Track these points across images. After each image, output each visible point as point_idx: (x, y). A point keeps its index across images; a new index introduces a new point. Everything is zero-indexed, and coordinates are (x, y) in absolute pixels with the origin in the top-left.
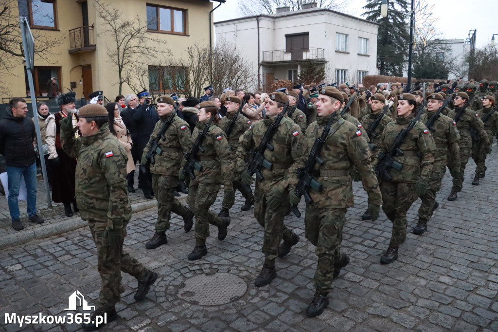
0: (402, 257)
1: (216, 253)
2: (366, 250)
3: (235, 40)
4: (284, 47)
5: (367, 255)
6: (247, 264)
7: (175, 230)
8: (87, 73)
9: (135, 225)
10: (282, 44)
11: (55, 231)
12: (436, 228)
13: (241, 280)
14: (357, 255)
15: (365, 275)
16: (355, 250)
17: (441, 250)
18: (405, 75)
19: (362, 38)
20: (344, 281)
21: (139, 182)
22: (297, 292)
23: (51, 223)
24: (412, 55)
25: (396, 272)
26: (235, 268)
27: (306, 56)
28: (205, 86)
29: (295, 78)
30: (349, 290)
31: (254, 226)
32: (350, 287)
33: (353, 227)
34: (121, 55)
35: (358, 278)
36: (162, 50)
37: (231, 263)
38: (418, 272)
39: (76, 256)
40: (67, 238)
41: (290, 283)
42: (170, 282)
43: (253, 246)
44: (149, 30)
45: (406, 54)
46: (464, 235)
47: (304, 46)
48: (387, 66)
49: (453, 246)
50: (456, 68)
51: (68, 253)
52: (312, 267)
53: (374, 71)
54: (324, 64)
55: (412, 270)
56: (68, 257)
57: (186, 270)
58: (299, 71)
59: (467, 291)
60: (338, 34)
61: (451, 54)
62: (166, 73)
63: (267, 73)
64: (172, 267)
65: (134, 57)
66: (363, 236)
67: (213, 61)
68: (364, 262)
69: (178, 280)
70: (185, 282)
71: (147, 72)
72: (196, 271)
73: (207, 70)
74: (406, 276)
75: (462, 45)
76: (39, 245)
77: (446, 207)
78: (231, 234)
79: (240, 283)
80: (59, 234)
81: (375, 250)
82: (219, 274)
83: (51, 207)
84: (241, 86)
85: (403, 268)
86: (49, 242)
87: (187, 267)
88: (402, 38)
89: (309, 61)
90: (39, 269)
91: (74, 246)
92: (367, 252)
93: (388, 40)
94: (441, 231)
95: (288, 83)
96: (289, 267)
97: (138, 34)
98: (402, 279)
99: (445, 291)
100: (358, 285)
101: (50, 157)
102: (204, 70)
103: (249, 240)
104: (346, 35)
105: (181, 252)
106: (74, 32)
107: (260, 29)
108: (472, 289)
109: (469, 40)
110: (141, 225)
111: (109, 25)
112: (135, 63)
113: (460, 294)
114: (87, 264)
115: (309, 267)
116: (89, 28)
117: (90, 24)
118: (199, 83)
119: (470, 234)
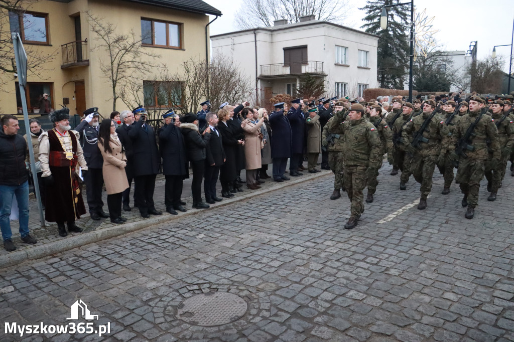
0: (406, 273)
1: (216, 273)
2: (369, 267)
3: (232, 54)
4: (282, 61)
5: (369, 273)
6: (247, 283)
7: (172, 249)
8: (80, 89)
9: (132, 244)
10: (280, 57)
11: (49, 251)
12: (440, 244)
13: (242, 300)
14: (359, 272)
15: (368, 292)
16: (358, 267)
17: (445, 266)
18: (406, 88)
19: (361, 50)
20: (349, 300)
21: (135, 201)
22: (299, 311)
23: (44, 244)
24: (413, 68)
25: (400, 289)
26: (235, 287)
27: (305, 69)
28: (202, 101)
29: (294, 93)
30: (352, 308)
31: (253, 244)
32: (353, 305)
33: (356, 243)
34: (115, 70)
35: (360, 296)
36: (157, 65)
37: (231, 283)
38: (422, 289)
39: (71, 277)
40: (61, 259)
41: (291, 302)
42: (169, 302)
43: (253, 264)
44: (144, 45)
45: (407, 66)
46: (468, 251)
47: (302, 60)
48: (388, 79)
49: (457, 262)
50: (458, 80)
51: (62, 274)
52: (314, 285)
53: (374, 84)
54: (323, 77)
55: (416, 287)
56: (62, 278)
57: (184, 290)
58: (298, 85)
59: (472, 307)
60: (337, 47)
61: (452, 66)
62: (161, 89)
63: (265, 88)
64: (170, 287)
65: (129, 72)
66: (365, 253)
67: (210, 76)
68: (367, 279)
69: (177, 300)
70: (184, 303)
71: (142, 87)
72: (195, 291)
73: (203, 85)
74: (410, 293)
75: (463, 56)
76: (33, 266)
77: (449, 222)
78: (231, 253)
79: (240, 302)
80: (53, 255)
81: (378, 267)
82: (219, 293)
83: (44, 226)
84: (239, 101)
85: (406, 285)
86: (43, 263)
87: (185, 287)
88: (402, 51)
89: (307, 74)
90: (33, 291)
91: (68, 267)
92: (370, 269)
93: (388, 52)
94: (445, 246)
95: (287, 97)
96: (290, 285)
97: (132, 49)
98: (406, 296)
99: (449, 308)
100: (361, 302)
101: (43, 176)
102: (200, 85)
103: (249, 258)
104: (346, 48)
105: (179, 272)
106: (67, 47)
107: (257, 42)
108: (477, 305)
109: (470, 52)
110: (137, 244)
111: (102, 39)
112: (130, 78)
113: (464, 311)
114: (82, 285)
115: (311, 285)
116: (83, 43)
117: (83, 39)
118: (195, 98)
119: (475, 249)
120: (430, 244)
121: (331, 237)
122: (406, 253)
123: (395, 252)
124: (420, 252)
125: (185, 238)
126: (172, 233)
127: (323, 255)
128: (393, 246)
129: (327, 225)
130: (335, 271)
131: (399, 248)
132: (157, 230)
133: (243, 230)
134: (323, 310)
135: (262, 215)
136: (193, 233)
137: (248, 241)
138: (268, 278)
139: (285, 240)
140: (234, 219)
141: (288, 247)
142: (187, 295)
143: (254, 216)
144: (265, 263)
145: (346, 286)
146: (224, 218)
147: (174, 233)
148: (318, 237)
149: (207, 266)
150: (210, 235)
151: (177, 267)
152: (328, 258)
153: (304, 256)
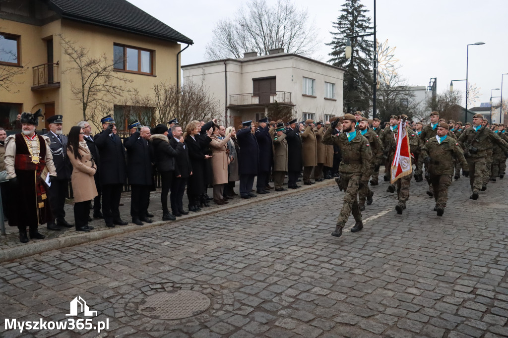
0: (369, 272)
1: (179, 274)
3: (203, 83)
4: (252, 91)
5: (334, 272)
6: (211, 282)
7: (137, 254)
8: (50, 110)
9: (95, 251)
10: (250, 88)
11: (7, 257)
12: (403, 248)
13: (206, 296)
14: (324, 272)
15: (332, 289)
16: (322, 268)
17: (408, 266)
19: (328, 83)
20: (314, 295)
22: (263, 305)
23: (4, 249)
24: (377, 101)
25: (364, 286)
26: (199, 286)
27: (272, 100)
30: (316, 302)
31: (218, 250)
32: (317, 299)
33: (320, 248)
34: (86, 93)
35: (325, 292)
36: (128, 89)
37: (194, 282)
38: (386, 285)
39: (30, 279)
40: (20, 263)
41: (255, 298)
42: (130, 299)
43: (217, 266)
44: (116, 70)
45: (371, 99)
46: (430, 253)
47: (271, 90)
49: (420, 263)
51: (20, 276)
52: (278, 283)
53: (339, 112)
54: (291, 107)
55: (380, 284)
56: (20, 280)
57: (147, 288)
58: (266, 113)
59: (435, 300)
60: (304, 79)
62: (131, 112)
63: (235, 116)
64: (133, 286)
65: (100, 95)
66: (330, 256)
68: (331, 278)
69: (138, 297)
70: (146, 300)
71: (112, 110)
72: (157, 289)
74: (374, 289)
75: (424, 92)
77: (412, 231)
78: (195, 257)
79: (203, 299)
80: (12, 260)
81: (342, 268)
82: (182, 291)
85: (370, 282)
87: (148, 285)
88: (367, 84)
89: (276, 104)
91: (27, 270)
92: (334, 269)
93: (354, 86)
94: (408, 250)
96: (254, 284)
97: (104, 73)
98: (370, 291)
99: (412, 301)
100: (325, 298)
102: (170, 107)
103: (213, 261)
104: (313, 80)
105: (143, 273)
106: (38, 69)
107: (228, 73)
108: (439, 298)
109: (430, 88)
110: (101, 250)
111: (75, 63)
112: (100, 101)
113: (427, 303)
114: (40, 286)
115: (275, 283)
116: (54, 65)
117: (55, 61)
118: (165, 121)
119: (437, 252)
120: (393, 248)
121: (296, 243)
122: (370, 255)
123: (359, 255)
124: (384, 255)
125: (150, 245)
126: (136, 241)
127: (288, 258)
128: (357, 250)
129: (291, 234)
130: (300, 271)
131: (363, 252)
132: (122, 239)
133: (208, 238)
134: (287, 304)
135: (228, 226)
136: (159, 241)
137: (214, 247)
138: (232, 277)
139: (250, 246)
140: (199, 229)
141: (253, 251)
142: (149, 293)
143: (221, 227)
144: (230, 265)
145: (310, 284)
146: (190, 228)
147: (139, 241)
148: (283, 243)
149: (171, 268)
150: (175, 242)
151: (141, 269)
152: (293, 261)
153: (269, 259)
